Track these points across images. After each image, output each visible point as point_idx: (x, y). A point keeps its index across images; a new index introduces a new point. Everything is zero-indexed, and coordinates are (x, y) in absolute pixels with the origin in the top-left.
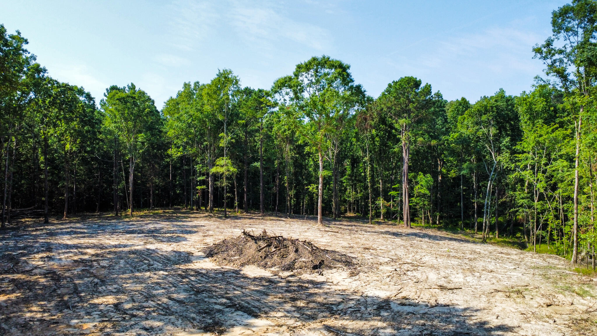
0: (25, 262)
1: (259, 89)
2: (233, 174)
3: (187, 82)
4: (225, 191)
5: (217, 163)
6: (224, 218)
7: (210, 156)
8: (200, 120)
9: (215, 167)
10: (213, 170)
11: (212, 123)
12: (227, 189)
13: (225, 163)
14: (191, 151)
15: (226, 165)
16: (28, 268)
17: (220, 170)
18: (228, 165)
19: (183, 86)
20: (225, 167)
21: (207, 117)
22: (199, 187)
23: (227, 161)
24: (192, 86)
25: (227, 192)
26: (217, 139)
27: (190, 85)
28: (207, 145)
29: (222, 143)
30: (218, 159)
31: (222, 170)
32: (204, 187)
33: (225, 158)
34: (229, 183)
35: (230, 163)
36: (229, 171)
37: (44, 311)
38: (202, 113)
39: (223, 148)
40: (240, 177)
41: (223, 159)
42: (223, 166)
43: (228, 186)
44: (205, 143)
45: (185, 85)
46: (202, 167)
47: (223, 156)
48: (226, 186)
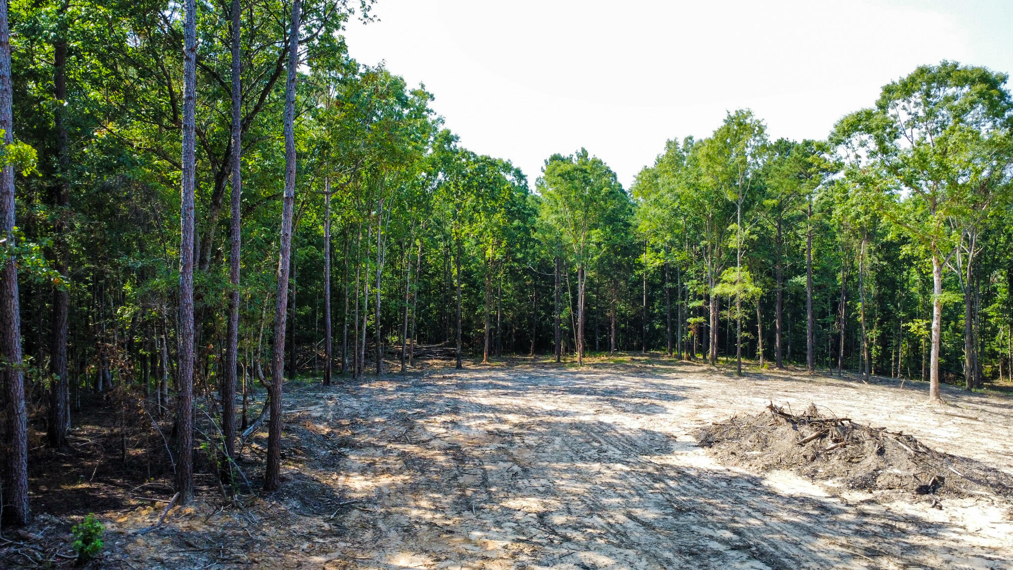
0: (422, 427)
1: (805, 141)
2: (753, 298)
3: (672, 139)
4: (739, 327)
5: (724, 278)
6: (736, 376)
7: (712, 264)
8: (693, 203)
9: (720, 285)
10: (717, 290)
11: (717, 207)
12: (742, 325)
13: (738, 278)
14: (678, 257)
15: (741, 281)
16: (424, 438)
17: (730, 290)
18: (745, 280)
19: (665, 145)
20: (738, 285)
21: (706, 196)
22: (691, 320)
23: (742, 274)
24: (681, 146)
25: (742, 330)
26: (723, 234)
27: (677, 144)
28: (706, 246)
29: (734, 243)
30: (726, 271)
31: (732, 291)
32: (701, 319)
33: (738, 269)
34: (746, 314)
35: (748, 277)
36: (745, 291)
37: (436, 510)
38: (696, 190)
39: (736, 250)
40: (767, 303)
41: (735, 271)
42: (735, 283)
43: (745, 318)
44: (703, 243)
45: (669, 143)
46: (698, 284)
47: (736, 265)
48: (741, 320)
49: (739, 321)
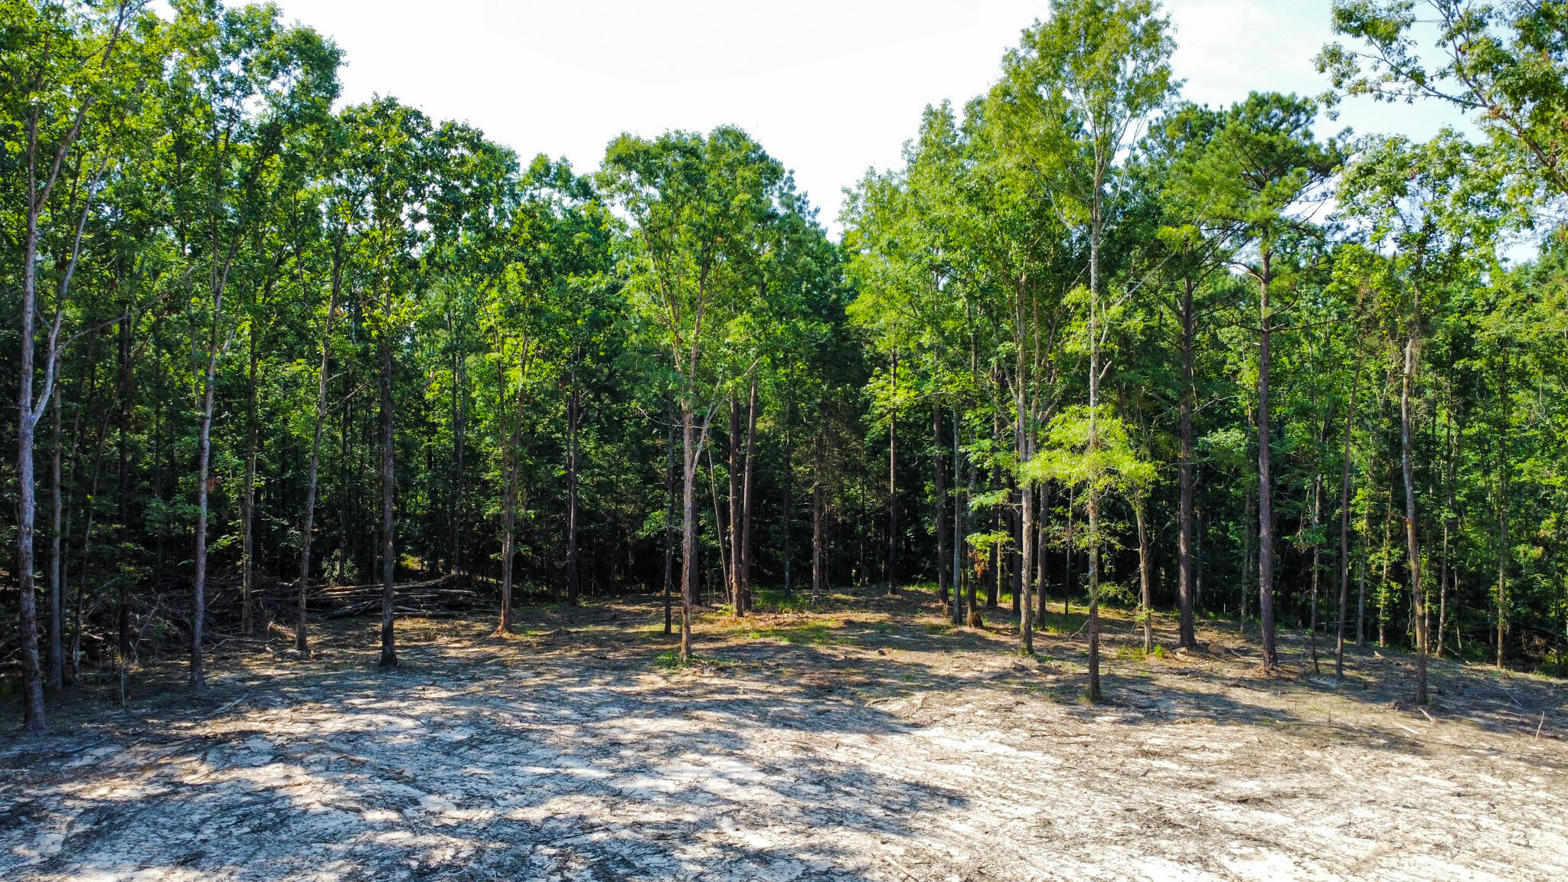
1: (1254, 95)
2: (1132, 490)
3: (937, 106)
4: (1093, 570)
5: (1055, 437)
6: (1084, 704)
7: (1027, 401)
9: (1044, 454)
10: (1034, 469)
11: (1036, 254)
12: (1101, 566)
13: (1090, 435)
14: (950, 385)
15: (1101, 445)
17: (1067, 469)
18: (1110, 442)
19: (919, 120)
20: (1092, 457)
21: (1009, 227)
22: (976, 539)
23: (1104, 425)
24: (960, 119)
25: (1103, 578)
26: (1055, 322)
27: (948, 118)
28: (1011, 357)
29: (1080, 340)
30: (1059, 417)
31: (1075, 471)
32: (1000, 537)
33: (1091, 410)
34: (1113, 533)
35: (1121, 435)
36: (1111, 472)
38: (986, 210)
39: (1086, 361)
40: (1159, 497)
41: (1082, 416)
42: (1082, 449)
43: (1111, 547)
44: (1004, 348)
45: (930, 112)
46: (994, 450)
47: (1086, 401)
48: (1100, 552)
49: (1093, 553)
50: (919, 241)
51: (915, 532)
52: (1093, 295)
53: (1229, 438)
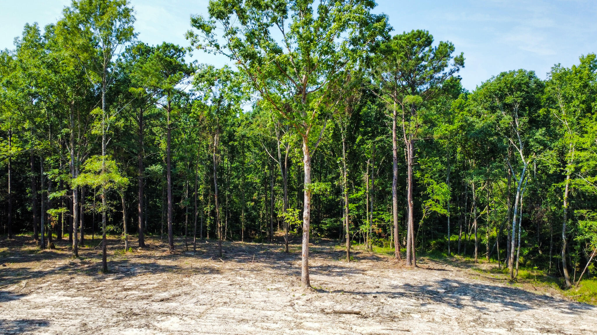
2: (120, 188)
3: (31, 24)
4: (104, 221)
5: (87, 168)
6: (100, 274)
7: (75, 153)
8: (52, 88)
9: (83, 175)
10: (78, 181)
11: (79, 93)
12: (107, 219)
13: (103, 167)
14: (40, 146)
15: (107, 171)
17: (92, 181)
18: (111, 170)
19: (22, 30)
20: (103, 176)
21: (67, 81)
22: (52, 212)
23: (108, 163)
24: (43, 32)
25: (108, 223)
26: (86, 120)
27: (37, 31)
28: (68, 135)
29: (98, 129)
30: (89, 160)
31: (96, 182)
32: (63, 210)
33: (103, 157)
34: (112, 205)
35: (115, 167)
36: (111, 182)
39: (100, 138)
40: (130, 190)
41: (99, 160)
42: (99, 173)
43: (111, 211)
44: (64, 131)
45: (28, 27)
46: (60, 173)
47: (101, 154)
48: (107, 213)
49: (104, 214)
50: (23, 82)
51: (22, 210)
52: (103, 112)
53: (156, 168)
